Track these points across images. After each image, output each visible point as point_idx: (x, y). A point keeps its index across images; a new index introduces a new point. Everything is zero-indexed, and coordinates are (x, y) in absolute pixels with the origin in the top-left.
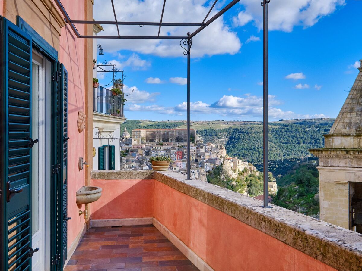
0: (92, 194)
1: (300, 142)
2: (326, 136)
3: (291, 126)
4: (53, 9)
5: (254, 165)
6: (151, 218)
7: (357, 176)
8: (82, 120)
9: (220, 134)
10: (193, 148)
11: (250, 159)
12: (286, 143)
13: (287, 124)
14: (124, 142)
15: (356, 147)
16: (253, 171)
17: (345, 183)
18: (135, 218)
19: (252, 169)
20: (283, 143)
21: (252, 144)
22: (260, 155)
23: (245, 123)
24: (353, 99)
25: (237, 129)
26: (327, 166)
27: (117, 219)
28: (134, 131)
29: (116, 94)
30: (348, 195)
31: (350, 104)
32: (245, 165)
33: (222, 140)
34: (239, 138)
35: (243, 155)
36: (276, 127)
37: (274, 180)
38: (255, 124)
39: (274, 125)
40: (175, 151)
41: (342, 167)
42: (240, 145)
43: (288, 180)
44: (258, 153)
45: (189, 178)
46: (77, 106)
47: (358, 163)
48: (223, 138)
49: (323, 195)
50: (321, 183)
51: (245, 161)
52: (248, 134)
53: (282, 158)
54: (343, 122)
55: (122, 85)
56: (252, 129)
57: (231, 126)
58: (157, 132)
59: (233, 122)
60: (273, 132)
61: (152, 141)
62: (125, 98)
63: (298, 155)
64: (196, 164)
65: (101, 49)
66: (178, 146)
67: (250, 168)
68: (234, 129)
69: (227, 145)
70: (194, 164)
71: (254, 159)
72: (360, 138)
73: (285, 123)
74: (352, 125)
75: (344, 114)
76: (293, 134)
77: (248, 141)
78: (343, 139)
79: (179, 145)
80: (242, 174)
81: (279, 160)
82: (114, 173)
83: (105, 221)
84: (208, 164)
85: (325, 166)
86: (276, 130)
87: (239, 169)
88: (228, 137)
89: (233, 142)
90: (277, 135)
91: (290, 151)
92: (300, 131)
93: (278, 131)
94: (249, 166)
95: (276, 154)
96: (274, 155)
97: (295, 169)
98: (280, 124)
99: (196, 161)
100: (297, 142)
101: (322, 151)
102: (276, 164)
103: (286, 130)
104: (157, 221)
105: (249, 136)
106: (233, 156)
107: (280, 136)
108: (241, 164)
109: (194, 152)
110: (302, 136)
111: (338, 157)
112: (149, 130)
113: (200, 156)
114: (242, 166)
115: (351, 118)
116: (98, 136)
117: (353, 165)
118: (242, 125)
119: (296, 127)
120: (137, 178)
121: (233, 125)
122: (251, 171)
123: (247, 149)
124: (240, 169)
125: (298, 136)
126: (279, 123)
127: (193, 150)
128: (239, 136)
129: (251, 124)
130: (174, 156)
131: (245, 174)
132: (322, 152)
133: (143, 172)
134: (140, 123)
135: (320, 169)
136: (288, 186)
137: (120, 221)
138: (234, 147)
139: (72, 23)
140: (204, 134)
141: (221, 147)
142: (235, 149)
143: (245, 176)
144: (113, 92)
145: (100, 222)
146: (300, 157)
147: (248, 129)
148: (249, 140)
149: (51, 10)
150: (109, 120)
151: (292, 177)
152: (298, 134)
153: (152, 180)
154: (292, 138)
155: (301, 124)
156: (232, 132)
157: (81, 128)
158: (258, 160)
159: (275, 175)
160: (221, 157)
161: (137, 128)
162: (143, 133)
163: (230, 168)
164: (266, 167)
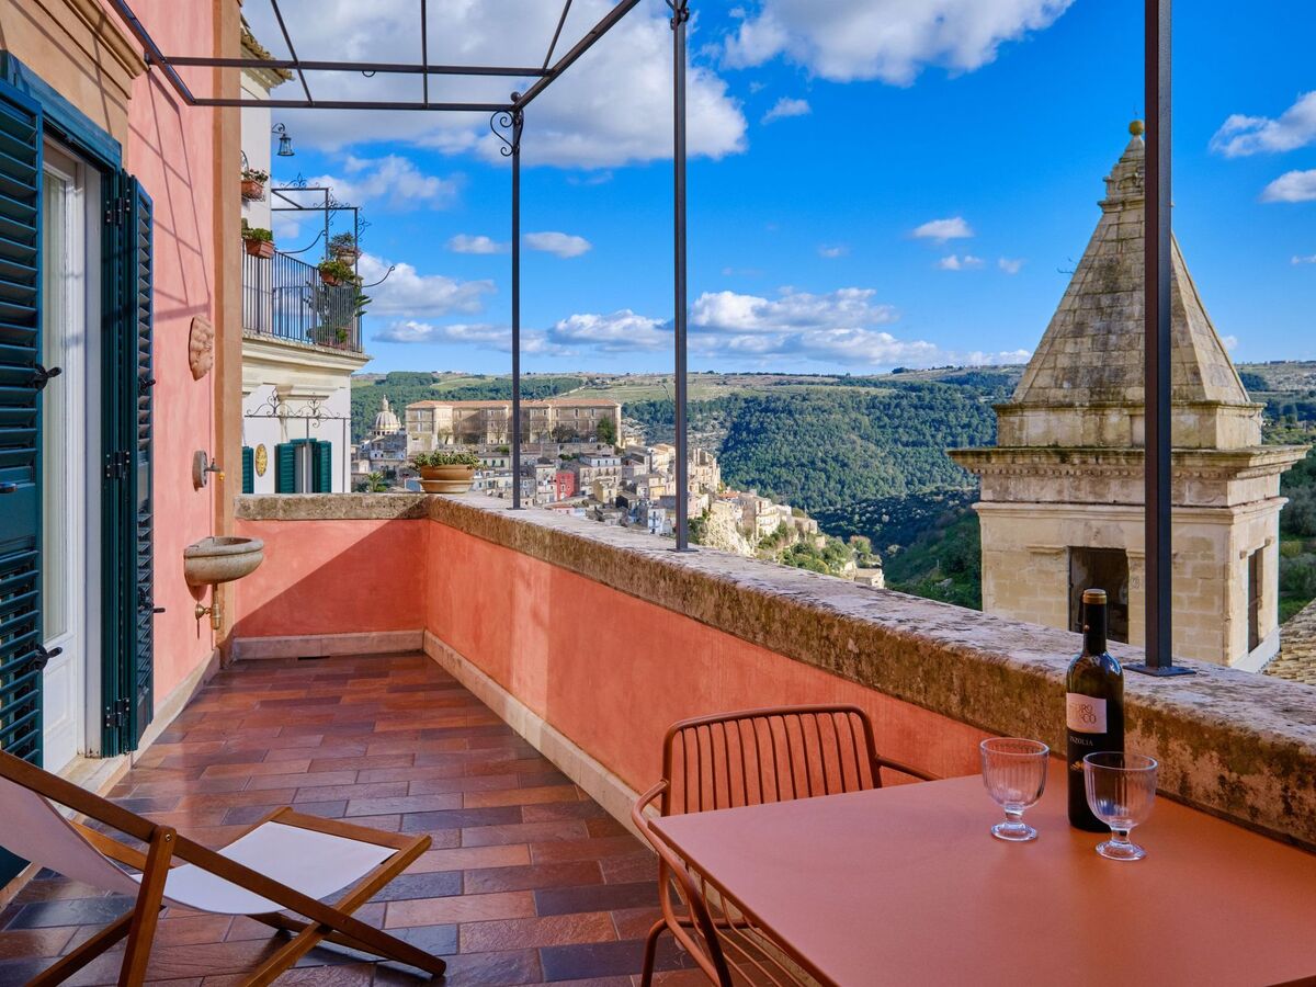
0: (232, 554)
1: (959, 439)
2: (1003, 410)
3: (931, 390)
4: (106, 29)
5: (812, 516)
6: (418, 632)
7: (1095, 530)
8: (204, 343)
9: (699, 416)
10: (610, 461)
11: (799, 497)
12: (914, 444)
13: (916, 381)
14: (379, 445)
15: (1091, 440)
16: (809, 533)
17: (1059, 553)
18: (371, 631)
19: (805, 528)
20: (906, 445)
21: (805, 448)
22: (832, 484)
23: (782, 380)
24: (1083, 296)
25: (755, 400)
26: (1004, 502)
27: (314, 637)
28: (413, 409)
29: (335, 279)
30: (1065, 587)
31: (1075, 312)
32: (781, 516)
33: (705, 435)
34: (762, 429)
35: (775, 484)
36: (883, 394)
37: (874, 564)
38: (813, 383)
39: (875, 385)
40: (552, 471)
41: (1050, 502)
42: (766, 450)
43: (919, 561)
44: (824, 476)
45: (517, 506)
46: (187, 303)
47: (1097, 489)
48: (709, 428)
49: (992, 588)
50: (988, 553)
51: (781, 504)
52: (792, 416)
53: (901, 492)
54: (1054, 368)
55: (356, 254)
56: (804, 399)
57: (737, 389)
58: (489, 412)
59: (744, 377)
60: (874, 407)
61: (472, 439)
62: (364, 292)
63: (953, 480)
64: (620, 514)
65: (285, 139)
66: (561, 456)
67: (799, 526)
68: (746, 401)
69: (722, 453)
70: (614, 514)
71: (810, 497)
72: (1103, 415)
73: (913, 380)
74: (1080, 375)
75: (1058, 341)
76: (936, 415)
77: (791, 438)
78: (1053, 417)
79: (562, 452)
80: (770, 544)
81: (892, 498)
82: (306, 501)
83: (279, 642)
84: (662, 512)
85: (999, 502)
86: (881, 403)
87: (760, 530)
88: (727, 424)
89: (741, 442)
90: (886, 419)
91: (928, 468)
92: (960, 407)
93: (889, 404)
94: (794, 519)
95: (882, 479)
96: (877, 484)
97: (942, 527)
98: (894, 384)
99: (621, 503)
100: (949, 439)
101: (988, 455)
102: (884, 510)
103: (916, 401)
104: (434, 638)
105: (795, 420)
106: (743, 487)
107: (896, 422)
108: (767, 511)
109: (615, 473)
110: (966, 420)
111: (1035, 472)
112: (464, 404)
113: (633, 489)
114: (772, 518)
115: (1078, 355)
116: (275, 409)
117: (1082, 496)
118: (773, 388)
119: (946, 392)
120: (374, 516)
121: (744, 387)
122: (802, 535)
123: (787, 465)
124: (764, 528)
125: (953, 422)
126: (890, 378)
127: (611, 469)
128: (762, 423)
129: (800, 383)
130: (549, 487)
131: (782, 543)
132: (988, 459)
133: (393, 499)
134: (435, 381)
135: (982, 510)
136: (919, 577)
137: (325, 642)
138: (747, 458)
139: (167, 63)
140: (647, 417)
141: (702, 457)
142: (750, 463)
143: (780, 549)
144: (325, 272)
145: (262, 646)
146: (958, 488)
147: (792, 398)
148: (795, 434)
149: (99, 29)
150: (310, 359)
151: (934, 553)
152: (952, 414)
153: (420, 521)
154: (933, 429)
155: (961, 381)
156: (741, 409)
157: (199, 366)
158: (825, 500)
159: (879, 545)
160: (703, 490)
161: (422, 397)
162: (445, 414)
163: (731, 526)
164: (850, 521)
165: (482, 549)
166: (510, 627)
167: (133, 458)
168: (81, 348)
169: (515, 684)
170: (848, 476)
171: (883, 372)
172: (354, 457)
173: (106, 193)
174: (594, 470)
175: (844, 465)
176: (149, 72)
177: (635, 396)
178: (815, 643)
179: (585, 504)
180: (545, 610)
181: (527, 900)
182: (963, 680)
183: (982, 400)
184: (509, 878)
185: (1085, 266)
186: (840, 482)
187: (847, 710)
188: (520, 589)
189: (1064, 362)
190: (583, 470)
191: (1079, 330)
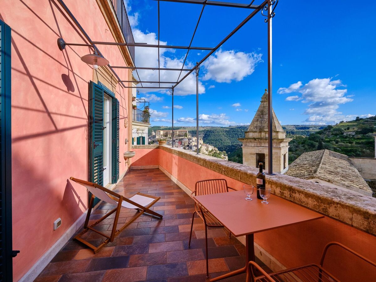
0: (131, 154)
2: (246, 132)
3: (235, 129)
4: (113, 77)
5: (217, 148)
6: (158, 165)
7: (260, 151)
8: (127, 123)
9: (200, 133)
10: (186, 139)
12: (232, 137)
13: (233, 128)
14: (152, 137)
15: (259, 137)
17: (255, 154)
18: (151, 166)
20: (231, 137)
21: (216, 138)
23: (212, 127)
24: (258, 115)
25: (208, 130)
26: (246, 146)
28: (157, 132)
29: (146, 113)
30: (256, 159)
31: (257, 118)
32: (212, 148)
34: (209, 135)
35: (211, 143)
37: (226, 155)
38: (217, 128)
39: (226, 128)
40: (178, 141)
41: (253, 146)
42: (210, 138)
43: (233, 155)
44: (219, 142)
45: (173, 147)
46: (124, 117)
47: (260, 144)
48: (201, 135)
49: (244, 159)
50: (244, 154)
51: (212, 146)
52: (214, 133)
53: (230, 144)
55: (149, 109)
56: (216, 130)
57: (205, 129)
58: (168, 132)
59: (207, 127)
60: (226, 132)
61: (166, 136)
62: (150, 114)
64: (188, 148)
65: (138, 92)
67: (215, 149)
69: (203, 138)
71: (217, 145)
72: (261, 133)
74: (258, 127)
75: (254, 122)
76: (236, 133)
77: (214, 136)
78: (253, 134)
79: (179, 138)
80: (210, 152)
82: (141, 146)
83: (138, 167)
84: (194, 147)
87: (209, 150)
88: (204, 134)
89: (206, 137)
90: (228, 133)
91: (234, 141)
92: (239, 131)
93: (228, 131)
95: (227, 142)
97: (237, 150)
98: (229, 128)
99: (188, 146)
100: (238, 136)
101: (244, 139)
102: (228, 147)
103: (232, 131)
104: (160, 167)
106: (206, 143)
107: (230, 134)
108: (210, 147)
109: (187, 141)
110: (240, 134)
111: (251, 142)
112: (165, 131)
113: (190, 144)
115: (257, 124)
116: (137, 132)
117: (258, 146)
118: (211, 129)
119: (237, 129)
120: (152, 148)
122: (215, 151)
123: (213, 140)
125: (238, 134)
129: (215, 128)
130: (177, 143)
131: (212, 152)
133: (154, 145)
134: (160, 127)
135: (243, 147)
137: (144, 167)
138: (207, 139)
139: (122, 82)
140: (192, 133)
141: (200, 139)
144: (144, 112)
145: (135, 167)
146: (239, 144)
147: (214, 130)
149: (112, 77)
150: (142, 124)
153: (159, 149)
154: (235, 135)
155: (239, 128)
156: (206, 132)
157: (126, 126)
158: (219, 146)
159: (227, 152)
160: (200, 144)
161: (159, 130)
162: (162, 132)
163: (205, 149)
164: (223, 149)
165: (167, 153)
166: (172, 165)
167: (116, 140)
168: (109, 124)
169: (172, 174)
170: (222, 142)
171: (228, 126)
172: (148, 139)
173: (113, 101)
174: (184, 141)
175: (222, 140)
176: (119, 83)
177: (190, 130)
178: (218, 169)
179: (183, 146)
180: (177, 163)
181: (174, 206)
182: (241, 175)
183: (243, 130)
184: (171, 203)
185: (258, 111)
186: (221, 143)
187: (223, 180)
188: (173, 159)
189: (255, 125)
190: (182, 141)
191: (257, 120)
